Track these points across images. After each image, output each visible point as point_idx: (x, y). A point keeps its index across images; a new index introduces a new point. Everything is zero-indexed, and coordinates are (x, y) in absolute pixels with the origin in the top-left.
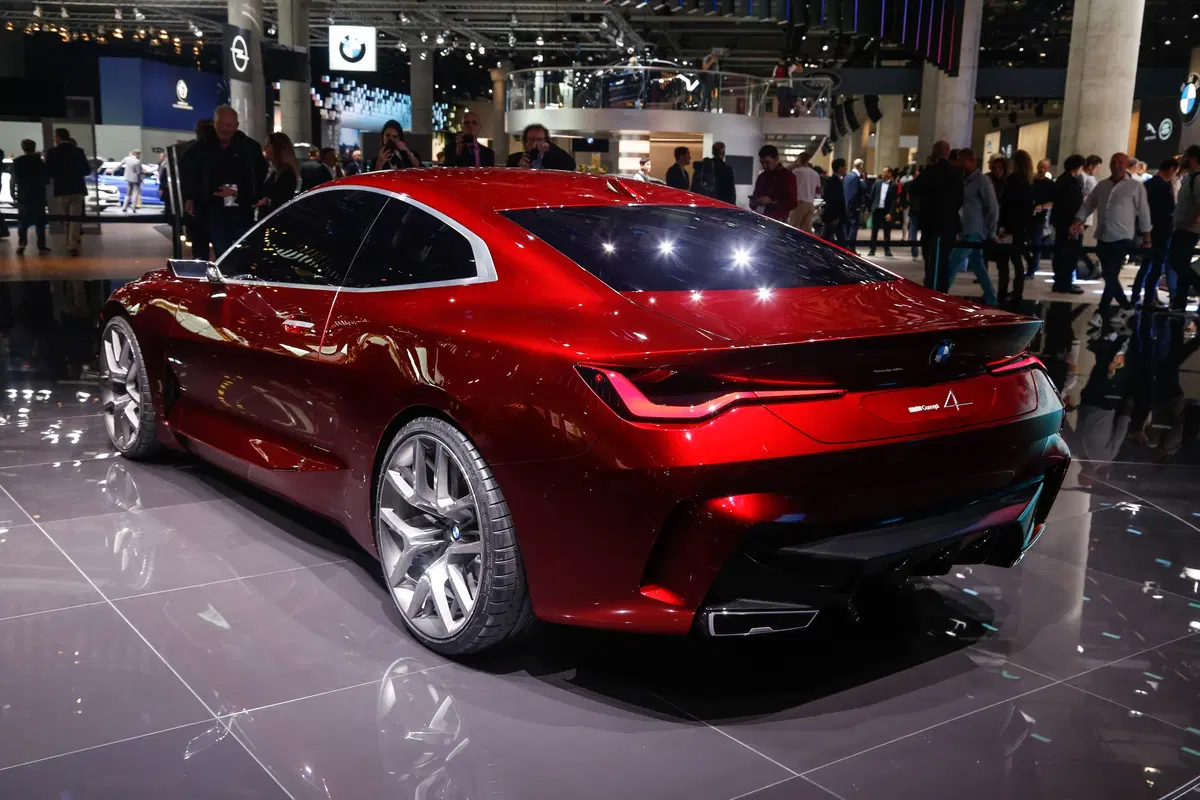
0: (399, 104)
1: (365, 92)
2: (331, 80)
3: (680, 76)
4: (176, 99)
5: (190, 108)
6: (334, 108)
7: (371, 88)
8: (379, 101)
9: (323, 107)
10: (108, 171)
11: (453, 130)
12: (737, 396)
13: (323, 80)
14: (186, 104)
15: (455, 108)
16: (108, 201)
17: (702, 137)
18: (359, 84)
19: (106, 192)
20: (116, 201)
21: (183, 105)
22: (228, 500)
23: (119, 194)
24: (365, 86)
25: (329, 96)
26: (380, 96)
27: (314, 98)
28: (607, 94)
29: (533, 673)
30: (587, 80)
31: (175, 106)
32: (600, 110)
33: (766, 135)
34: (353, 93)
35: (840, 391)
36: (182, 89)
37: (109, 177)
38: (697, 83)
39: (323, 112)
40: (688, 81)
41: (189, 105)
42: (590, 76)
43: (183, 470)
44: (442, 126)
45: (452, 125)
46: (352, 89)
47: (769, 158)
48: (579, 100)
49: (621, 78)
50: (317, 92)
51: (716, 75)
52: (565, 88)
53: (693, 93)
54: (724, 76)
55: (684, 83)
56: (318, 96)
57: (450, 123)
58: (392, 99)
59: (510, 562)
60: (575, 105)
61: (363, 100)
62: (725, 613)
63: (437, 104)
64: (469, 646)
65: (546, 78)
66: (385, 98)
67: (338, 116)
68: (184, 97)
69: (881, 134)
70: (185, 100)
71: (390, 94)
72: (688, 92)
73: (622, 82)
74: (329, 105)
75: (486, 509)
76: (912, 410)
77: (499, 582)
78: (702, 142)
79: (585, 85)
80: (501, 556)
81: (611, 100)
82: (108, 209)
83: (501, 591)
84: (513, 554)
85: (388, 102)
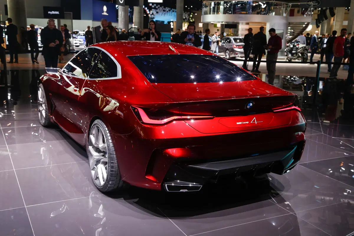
0: (174, 13)
1: (163, 9)
2: (152, 5)
3: (260, 3)
4: (103, 12)
5: (107, 14)
6: (153, 14)
7: (165, 7)
8: (167, 12)
9: (149, 14)
10: (81, 34)
11: (191, 21)
12: (176, 117)
13: (150, 5)
14: (106, 13)
15: (192, 14)
16: (80, 44)
17: (266, 23)
18: (161, 6)
19: (80, 41)
20: (82, 44)
21: (105, 14)
22: (65, 140)
23: (83, 42)
24: (163, 7)
25: (151, 10)
26: (168, 10)
27: (147, 11)
28: (235, 9)
29: (125, 199)
30: (229, 5)
31: (103, 14)
32: (232, 15)
33: (289, 23)
34: (159, 9)
35: (212, 117)
36: (105, 8)
37: (81, 36)
38: (265, 5)
39: (149, 15)
40: (262, 5)
41: (107, 13)
42: (230, 3)
43: (57, 131)
44: (188, 19)
45: (191, 19)
46: (159, 8)
47: (272, 33)
48: (226, 11)
49: (240, 4)
50: (147, 9)
51: (272, 3)
52: (222, 7)
53: (264, 8)
54: (274, 3)
55: (261, 5)
56: (148, 10)
57: (190, 18)
58: (172, 11)
59: (116, 165)
60: (224, 13)
61: (162, 12)
62: (173, 185)
63: (186, 12)
64: (106, 190)
65: (215, 4)
66: (169, 10)
67: (154, 16)
68: (106, 11)
69: (336, 21)
70: (106, 12)
71: (171, 9)
72: (262, 8)
73: (240, 5)
74: (151, 13)
75: (109, 148)
76: (238, 123)
77: (112, 171)
78: (266, 25)
79: (228, 6)
80: (112, 163)
81: (236, 11)
82: (80, 46)
83: (113, 174)
84: (116, 162)
85: (170, 12)
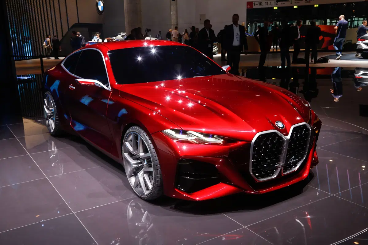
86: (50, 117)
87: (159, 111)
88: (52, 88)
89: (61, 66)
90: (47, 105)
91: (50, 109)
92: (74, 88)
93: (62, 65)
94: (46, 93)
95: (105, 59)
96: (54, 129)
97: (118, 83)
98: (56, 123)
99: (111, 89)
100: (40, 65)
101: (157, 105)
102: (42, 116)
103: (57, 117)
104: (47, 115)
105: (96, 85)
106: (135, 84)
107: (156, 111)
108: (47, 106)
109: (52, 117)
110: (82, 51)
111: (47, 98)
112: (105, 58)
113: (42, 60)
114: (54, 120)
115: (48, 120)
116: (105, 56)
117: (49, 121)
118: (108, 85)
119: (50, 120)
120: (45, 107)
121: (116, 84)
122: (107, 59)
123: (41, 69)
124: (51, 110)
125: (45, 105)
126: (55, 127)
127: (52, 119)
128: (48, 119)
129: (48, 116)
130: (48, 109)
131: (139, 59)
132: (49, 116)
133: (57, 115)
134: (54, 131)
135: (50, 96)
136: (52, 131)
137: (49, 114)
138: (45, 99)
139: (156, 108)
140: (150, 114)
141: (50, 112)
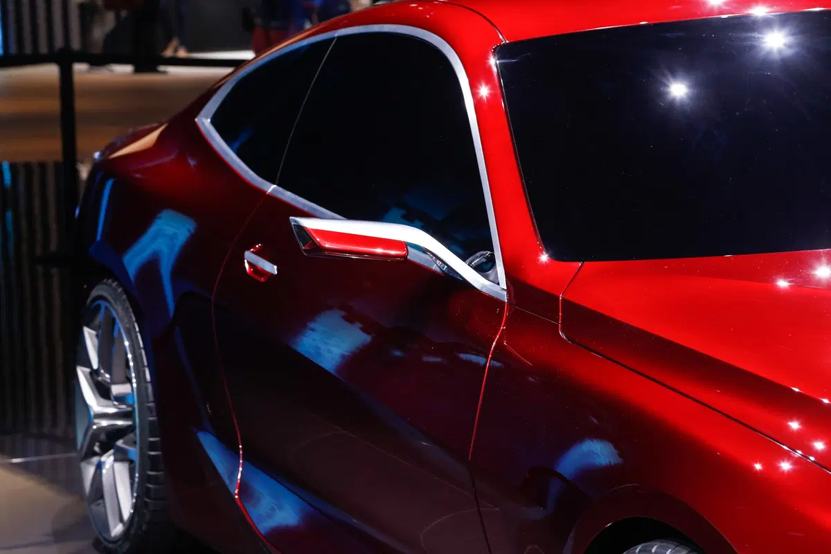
86: (109, 439)
87: (819, 446)
88: (133, 260)
89: (195, 124)
90: (95, 366)
91: (116, 389)
92: (273, 269)
93: (205, 122)
94: (94, 293)
95: (474, 94)
96: (126, 516)
97: (556, 255)
98: (145, 479)
99: (508, 290)
100: (54, 105)
101: (806, 407)
102: (59, 432)
103: (152, 446)
104: (91, 424)
105: (414, 256)
106: (667, 264)
107: (798, 441)
108: (94, 374)
109: (120, 443)
110: (327, 42)
111: (100, 318)
112: (474, 87)
113: (66, 74)
114: (131, 462)
115: (95, 460)
116: (477, 74)
117: (99, 466)
118: (491, 261)
119: (108, 459)
120: (82, 373)
121: (544, 258)
122: (484, 91)
123: (58, 131)
124: (121, 399)
125: (87, 363)
126: (136, 507)
127: (121, 456)
128: (95, 454)
129: (95, 437)
130: (103, 391)
131: (678, 90)
132: (103, 437)
133: (153, 429)
134: (126, 533)
135: (120, 309)
136: (117, 529)
137: (104, 423)
138: (87, 331)
139: (795, 425)
140: (758, 467)
141: (112, 410)
